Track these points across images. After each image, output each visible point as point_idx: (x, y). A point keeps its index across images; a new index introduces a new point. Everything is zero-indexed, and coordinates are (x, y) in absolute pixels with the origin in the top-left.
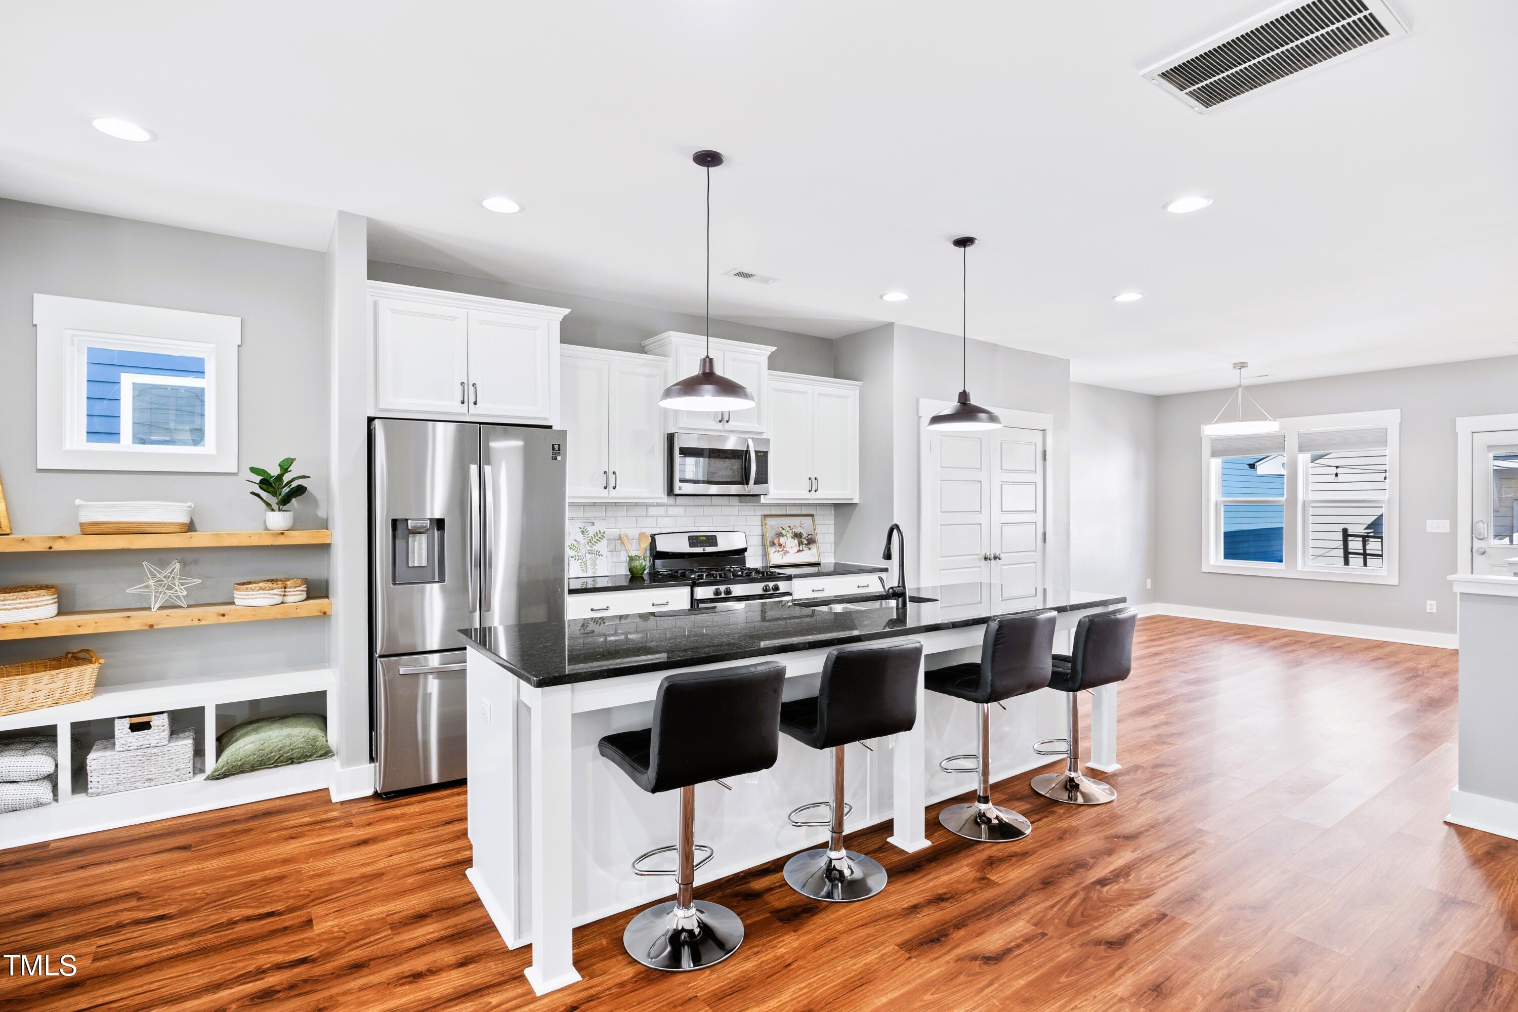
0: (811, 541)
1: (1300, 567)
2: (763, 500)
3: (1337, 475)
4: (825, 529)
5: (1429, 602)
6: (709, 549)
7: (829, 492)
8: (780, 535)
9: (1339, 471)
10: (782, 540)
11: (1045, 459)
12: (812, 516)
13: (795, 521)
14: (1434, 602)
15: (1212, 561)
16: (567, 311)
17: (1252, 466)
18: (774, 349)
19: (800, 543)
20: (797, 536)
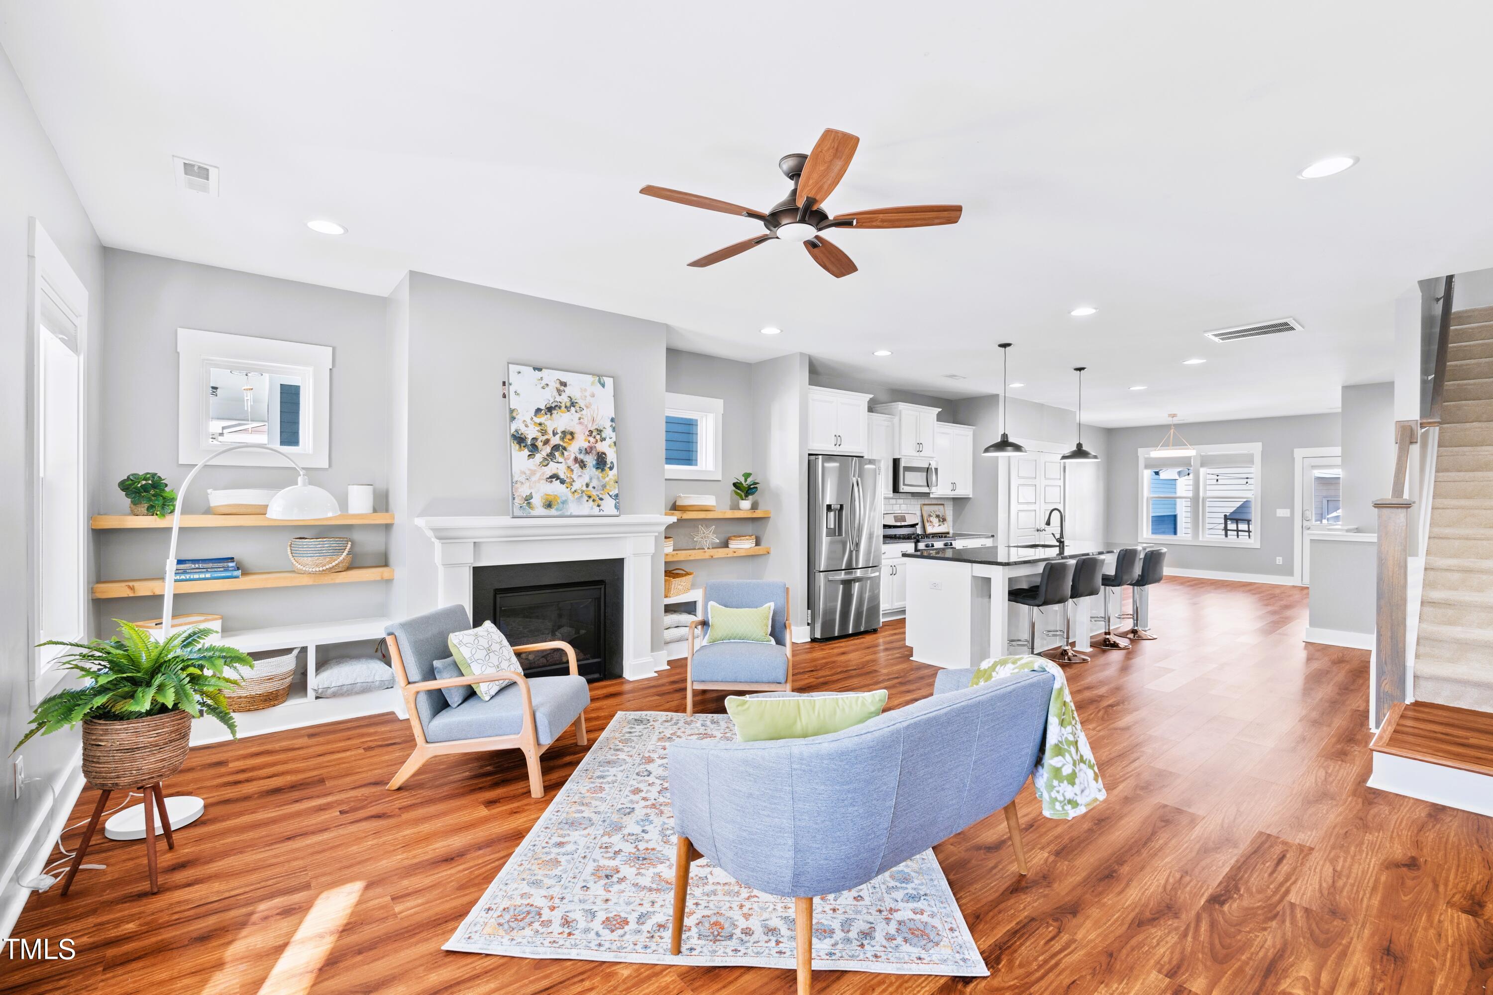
0: (944, 520)
1: (1201, 539)
2: (931, 496)
3: (1217, 480)
4: (949, 511)
5: (1278, 558)
6: (903, 524)
7: (960, 492)
8: (930, 516)
9: (1218, 478)
10: (931, 519)
11: (1065, 471)
12: (943, 505)
13: (936, 508)
14: (1281, 558)
15: (1145, 536)
16: (871, 396)
17: (1157, 473)
18: (940, 410)
19: (939, 521)
20: (938, 516)
